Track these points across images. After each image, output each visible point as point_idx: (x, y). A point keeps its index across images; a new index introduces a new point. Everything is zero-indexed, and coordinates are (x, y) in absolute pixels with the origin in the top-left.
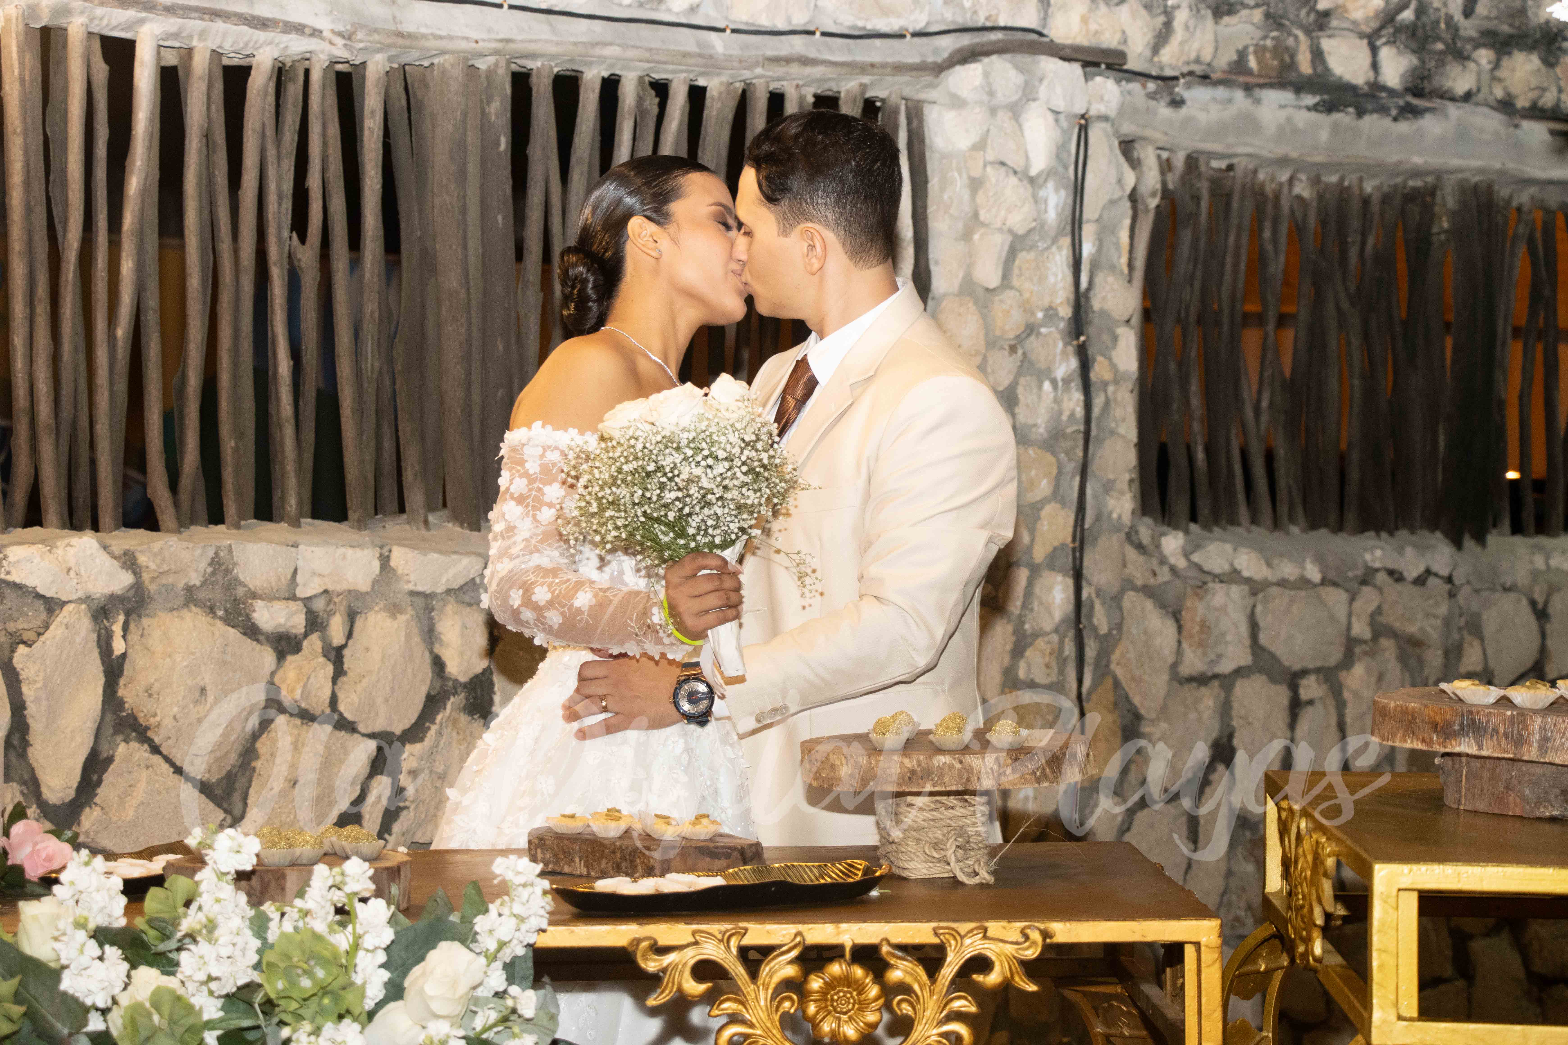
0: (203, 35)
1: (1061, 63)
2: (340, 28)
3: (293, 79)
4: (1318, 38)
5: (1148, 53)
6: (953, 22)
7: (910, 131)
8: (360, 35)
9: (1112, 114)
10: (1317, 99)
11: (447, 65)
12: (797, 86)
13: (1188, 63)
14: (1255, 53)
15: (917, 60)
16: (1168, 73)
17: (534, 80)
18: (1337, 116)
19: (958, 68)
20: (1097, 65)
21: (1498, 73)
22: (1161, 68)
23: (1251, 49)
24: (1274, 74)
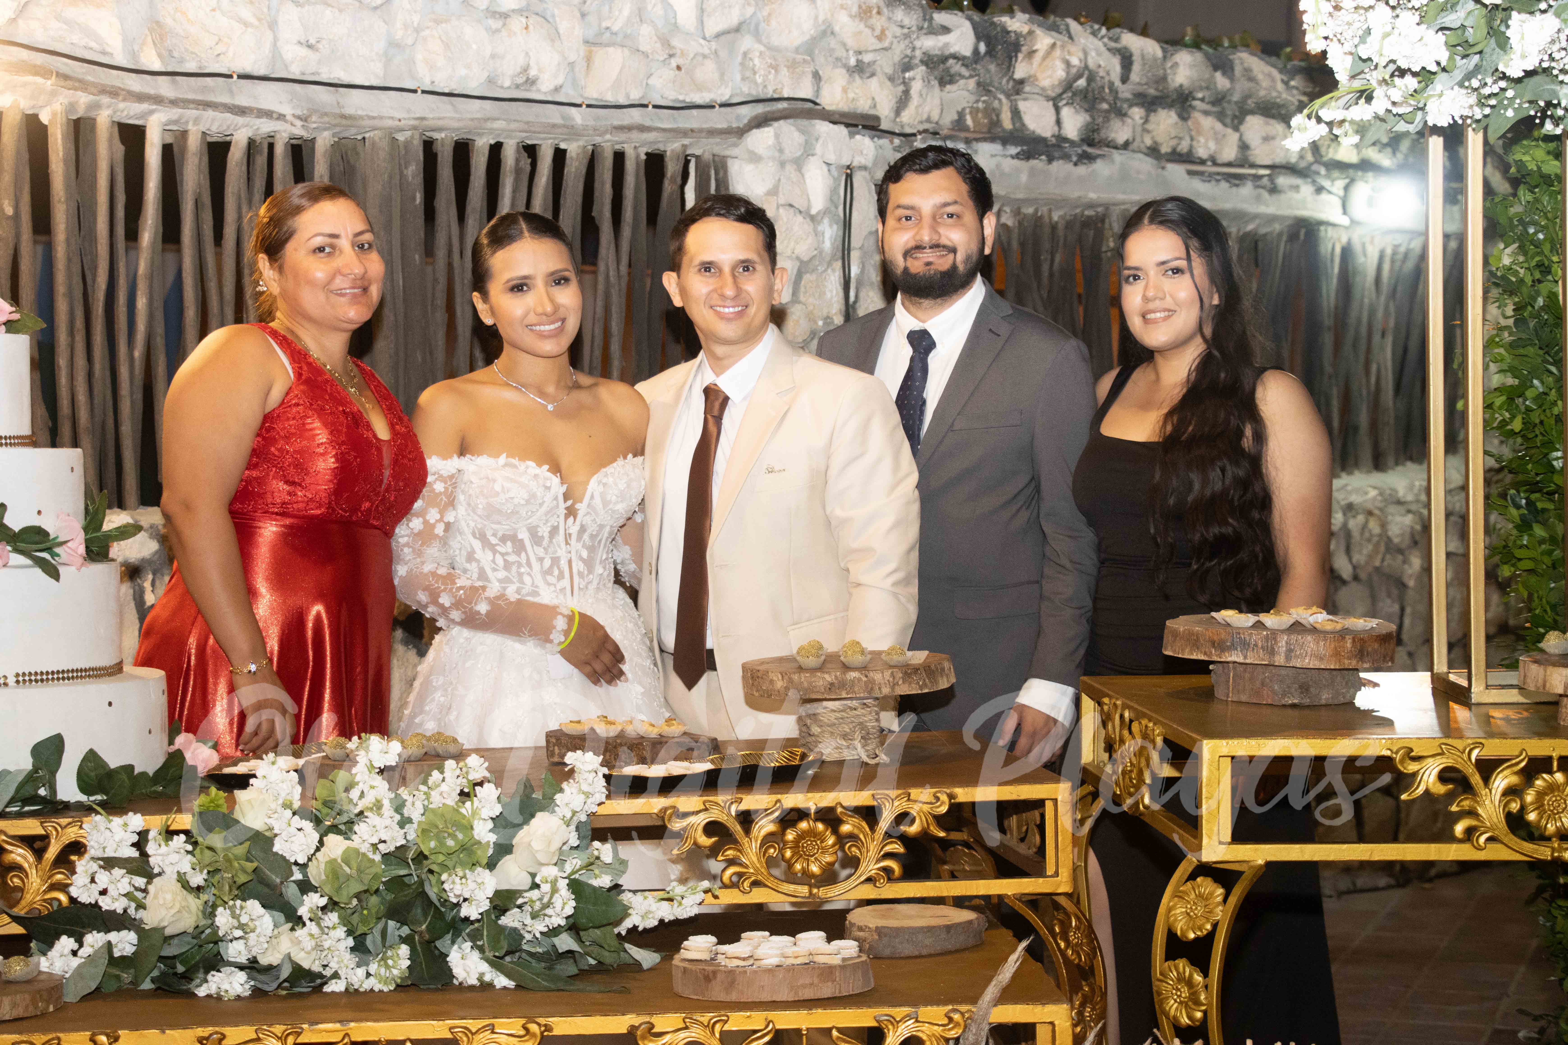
0: (197, 121)
1: (831, 125)
2: (299, 112)
3: (260, 152)
4: (1016, 100)
5: (892, 115)
6: (749, 94)
7: (717, 180)
8: (314, 118)
9: (870, 165)
10: (1019, 149)
11: (377, 139)
12: (635, 147)
13: (921, 122)
14: (971, 113)
15: (724, 125)
16: (908, 130)
17: (438, 148)
18: (1034, 162)
19: (754, 131)
20: (856, 126)
21: (1148, 126)
22: (902, 127)
23: (968, 111)
24: (985, 130)
